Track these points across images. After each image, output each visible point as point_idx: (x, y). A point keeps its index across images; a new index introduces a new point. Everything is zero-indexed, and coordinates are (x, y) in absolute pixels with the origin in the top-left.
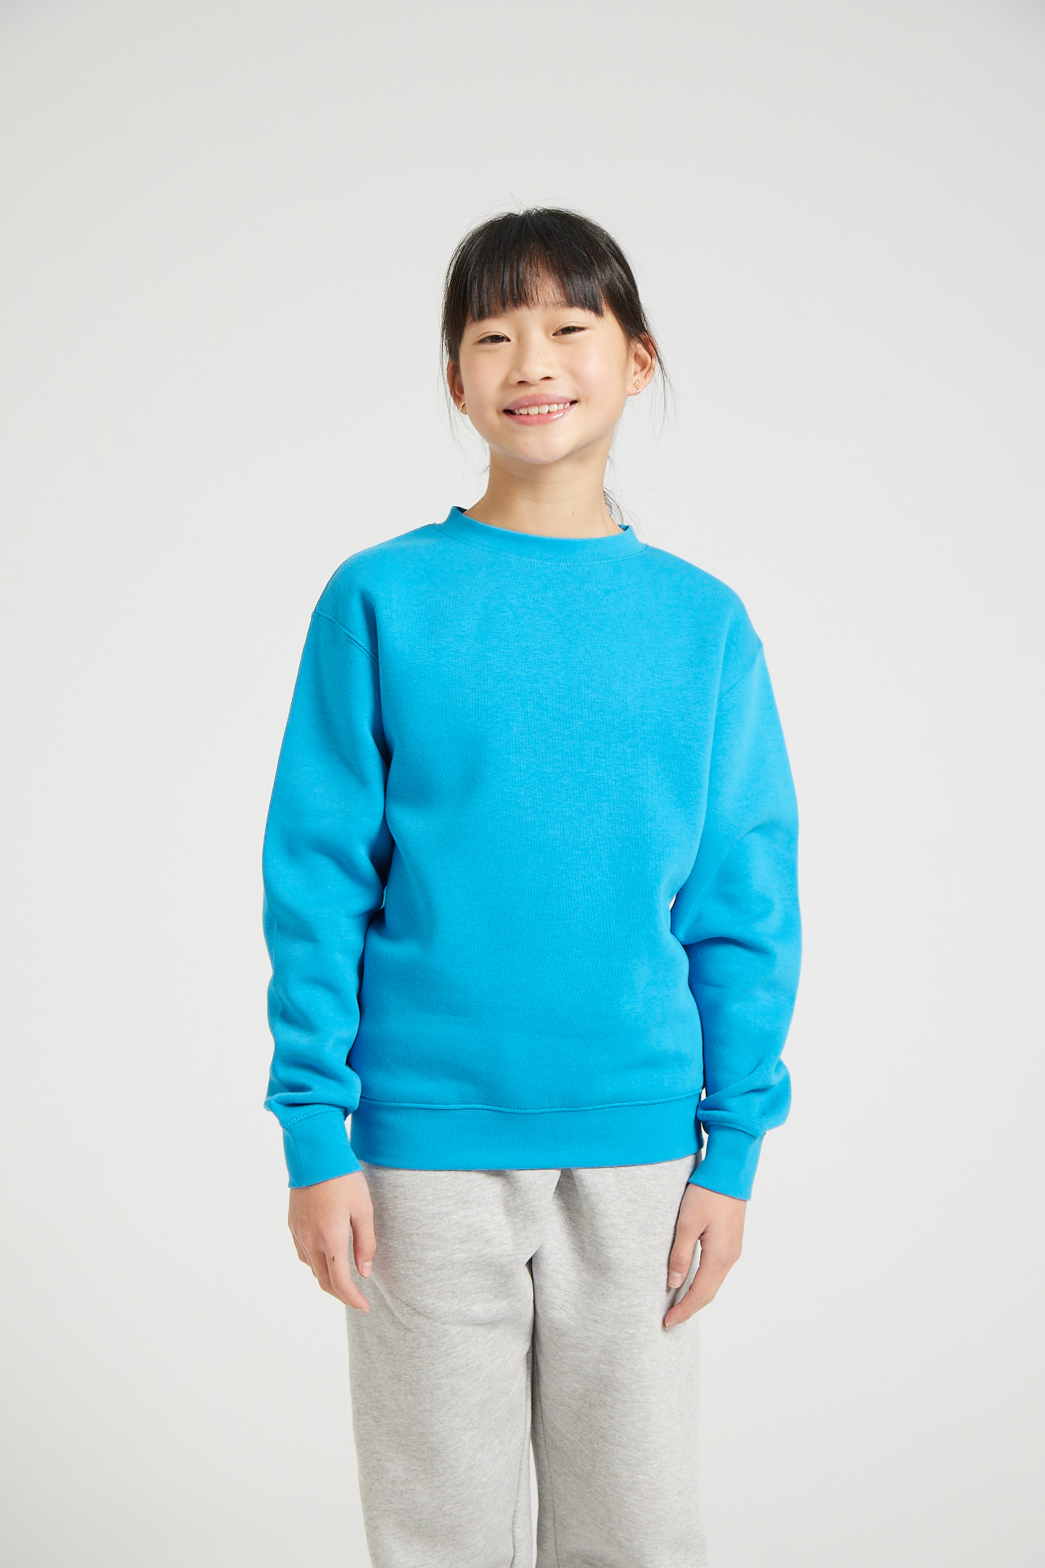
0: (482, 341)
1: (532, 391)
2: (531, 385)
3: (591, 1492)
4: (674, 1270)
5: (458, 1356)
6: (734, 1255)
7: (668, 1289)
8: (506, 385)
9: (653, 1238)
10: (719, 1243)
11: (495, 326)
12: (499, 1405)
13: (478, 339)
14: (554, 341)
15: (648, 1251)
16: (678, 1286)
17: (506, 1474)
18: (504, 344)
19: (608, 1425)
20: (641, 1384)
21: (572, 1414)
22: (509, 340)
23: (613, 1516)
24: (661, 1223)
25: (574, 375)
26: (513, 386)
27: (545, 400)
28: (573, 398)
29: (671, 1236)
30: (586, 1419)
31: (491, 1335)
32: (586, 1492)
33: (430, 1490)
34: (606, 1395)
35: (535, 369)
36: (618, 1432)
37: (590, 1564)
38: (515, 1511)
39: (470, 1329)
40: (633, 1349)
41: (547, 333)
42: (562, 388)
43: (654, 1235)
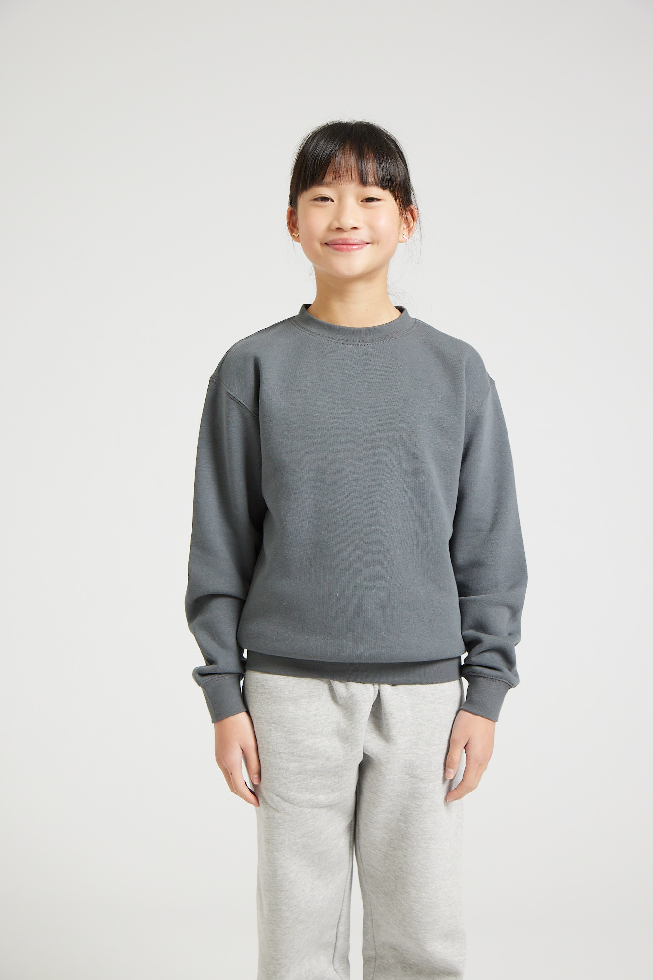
0: (316, 200)
1: (345, 236)
2: (345, 231)
3: (393, 903)
4: (449, 767)
5: (308, 826)
6: (487, 758)
7: (445, 779)
8: (329, 229)
9: (434, 747)
10: (477, 749)
11: (324, 191)
12: (333, 854)
13: (313, 198)
14: (361, 205)
15: (431, 755)
16: (452, 778)
17: (336, 894)
18: (330, 202)
19: (403, 861)
20: (424, 837)
21: (382, 855)
22: (333, 201)
23: (407, 918)
24: (439, 738)
25: (372, 227)
26: (333, 230)
27: (351, 242)
28: (369, 242)
29: (446, 746)
30: (391, 858)
31: (330, 813)
32: (390, 904)
33: (291, 909)
34: (403, 842)
35: (349, 221)
36: (410, 866)
37: (394, 949)
38: (340, 916)
39: (317, 810)
40: (420, 814)
41: (357, 200)
42: (363, 235)
43: (435, 745)
